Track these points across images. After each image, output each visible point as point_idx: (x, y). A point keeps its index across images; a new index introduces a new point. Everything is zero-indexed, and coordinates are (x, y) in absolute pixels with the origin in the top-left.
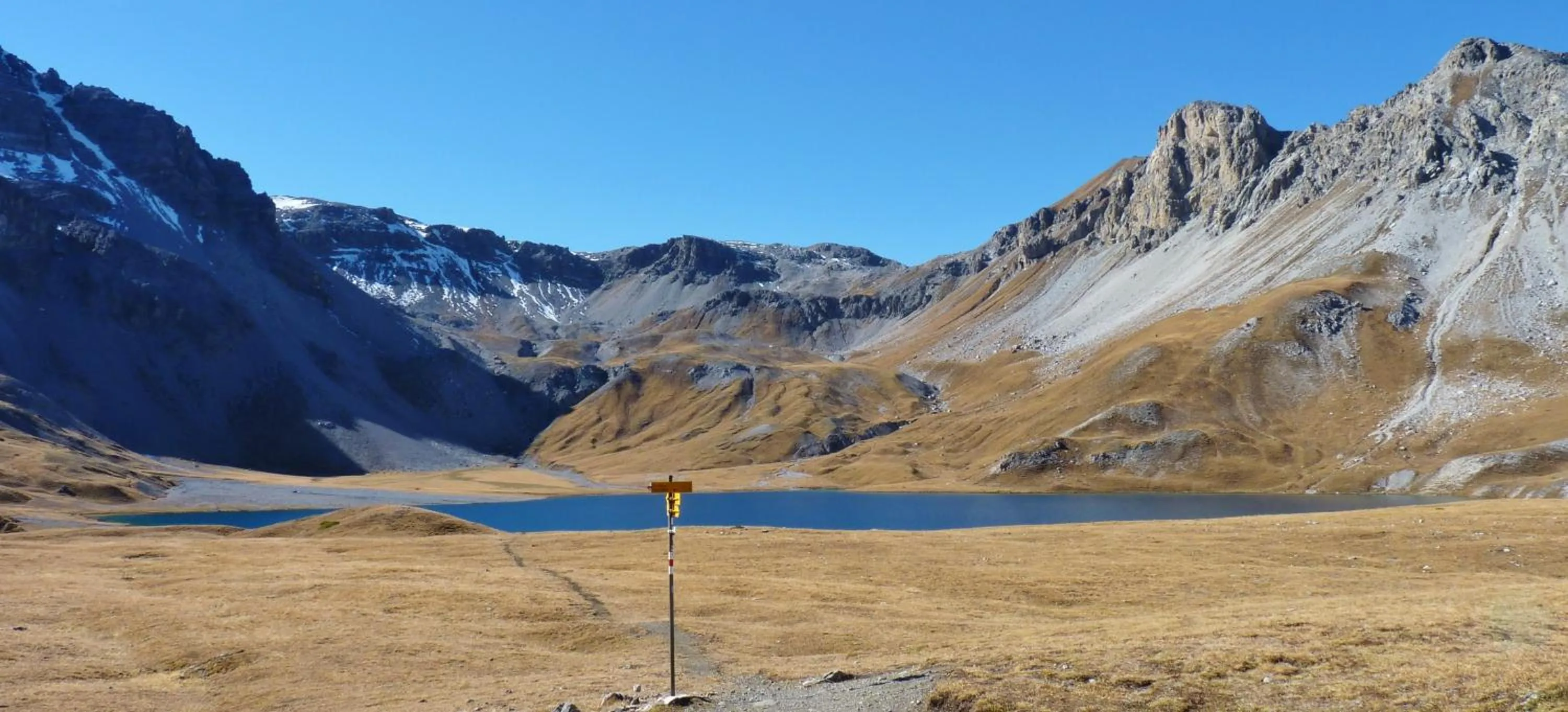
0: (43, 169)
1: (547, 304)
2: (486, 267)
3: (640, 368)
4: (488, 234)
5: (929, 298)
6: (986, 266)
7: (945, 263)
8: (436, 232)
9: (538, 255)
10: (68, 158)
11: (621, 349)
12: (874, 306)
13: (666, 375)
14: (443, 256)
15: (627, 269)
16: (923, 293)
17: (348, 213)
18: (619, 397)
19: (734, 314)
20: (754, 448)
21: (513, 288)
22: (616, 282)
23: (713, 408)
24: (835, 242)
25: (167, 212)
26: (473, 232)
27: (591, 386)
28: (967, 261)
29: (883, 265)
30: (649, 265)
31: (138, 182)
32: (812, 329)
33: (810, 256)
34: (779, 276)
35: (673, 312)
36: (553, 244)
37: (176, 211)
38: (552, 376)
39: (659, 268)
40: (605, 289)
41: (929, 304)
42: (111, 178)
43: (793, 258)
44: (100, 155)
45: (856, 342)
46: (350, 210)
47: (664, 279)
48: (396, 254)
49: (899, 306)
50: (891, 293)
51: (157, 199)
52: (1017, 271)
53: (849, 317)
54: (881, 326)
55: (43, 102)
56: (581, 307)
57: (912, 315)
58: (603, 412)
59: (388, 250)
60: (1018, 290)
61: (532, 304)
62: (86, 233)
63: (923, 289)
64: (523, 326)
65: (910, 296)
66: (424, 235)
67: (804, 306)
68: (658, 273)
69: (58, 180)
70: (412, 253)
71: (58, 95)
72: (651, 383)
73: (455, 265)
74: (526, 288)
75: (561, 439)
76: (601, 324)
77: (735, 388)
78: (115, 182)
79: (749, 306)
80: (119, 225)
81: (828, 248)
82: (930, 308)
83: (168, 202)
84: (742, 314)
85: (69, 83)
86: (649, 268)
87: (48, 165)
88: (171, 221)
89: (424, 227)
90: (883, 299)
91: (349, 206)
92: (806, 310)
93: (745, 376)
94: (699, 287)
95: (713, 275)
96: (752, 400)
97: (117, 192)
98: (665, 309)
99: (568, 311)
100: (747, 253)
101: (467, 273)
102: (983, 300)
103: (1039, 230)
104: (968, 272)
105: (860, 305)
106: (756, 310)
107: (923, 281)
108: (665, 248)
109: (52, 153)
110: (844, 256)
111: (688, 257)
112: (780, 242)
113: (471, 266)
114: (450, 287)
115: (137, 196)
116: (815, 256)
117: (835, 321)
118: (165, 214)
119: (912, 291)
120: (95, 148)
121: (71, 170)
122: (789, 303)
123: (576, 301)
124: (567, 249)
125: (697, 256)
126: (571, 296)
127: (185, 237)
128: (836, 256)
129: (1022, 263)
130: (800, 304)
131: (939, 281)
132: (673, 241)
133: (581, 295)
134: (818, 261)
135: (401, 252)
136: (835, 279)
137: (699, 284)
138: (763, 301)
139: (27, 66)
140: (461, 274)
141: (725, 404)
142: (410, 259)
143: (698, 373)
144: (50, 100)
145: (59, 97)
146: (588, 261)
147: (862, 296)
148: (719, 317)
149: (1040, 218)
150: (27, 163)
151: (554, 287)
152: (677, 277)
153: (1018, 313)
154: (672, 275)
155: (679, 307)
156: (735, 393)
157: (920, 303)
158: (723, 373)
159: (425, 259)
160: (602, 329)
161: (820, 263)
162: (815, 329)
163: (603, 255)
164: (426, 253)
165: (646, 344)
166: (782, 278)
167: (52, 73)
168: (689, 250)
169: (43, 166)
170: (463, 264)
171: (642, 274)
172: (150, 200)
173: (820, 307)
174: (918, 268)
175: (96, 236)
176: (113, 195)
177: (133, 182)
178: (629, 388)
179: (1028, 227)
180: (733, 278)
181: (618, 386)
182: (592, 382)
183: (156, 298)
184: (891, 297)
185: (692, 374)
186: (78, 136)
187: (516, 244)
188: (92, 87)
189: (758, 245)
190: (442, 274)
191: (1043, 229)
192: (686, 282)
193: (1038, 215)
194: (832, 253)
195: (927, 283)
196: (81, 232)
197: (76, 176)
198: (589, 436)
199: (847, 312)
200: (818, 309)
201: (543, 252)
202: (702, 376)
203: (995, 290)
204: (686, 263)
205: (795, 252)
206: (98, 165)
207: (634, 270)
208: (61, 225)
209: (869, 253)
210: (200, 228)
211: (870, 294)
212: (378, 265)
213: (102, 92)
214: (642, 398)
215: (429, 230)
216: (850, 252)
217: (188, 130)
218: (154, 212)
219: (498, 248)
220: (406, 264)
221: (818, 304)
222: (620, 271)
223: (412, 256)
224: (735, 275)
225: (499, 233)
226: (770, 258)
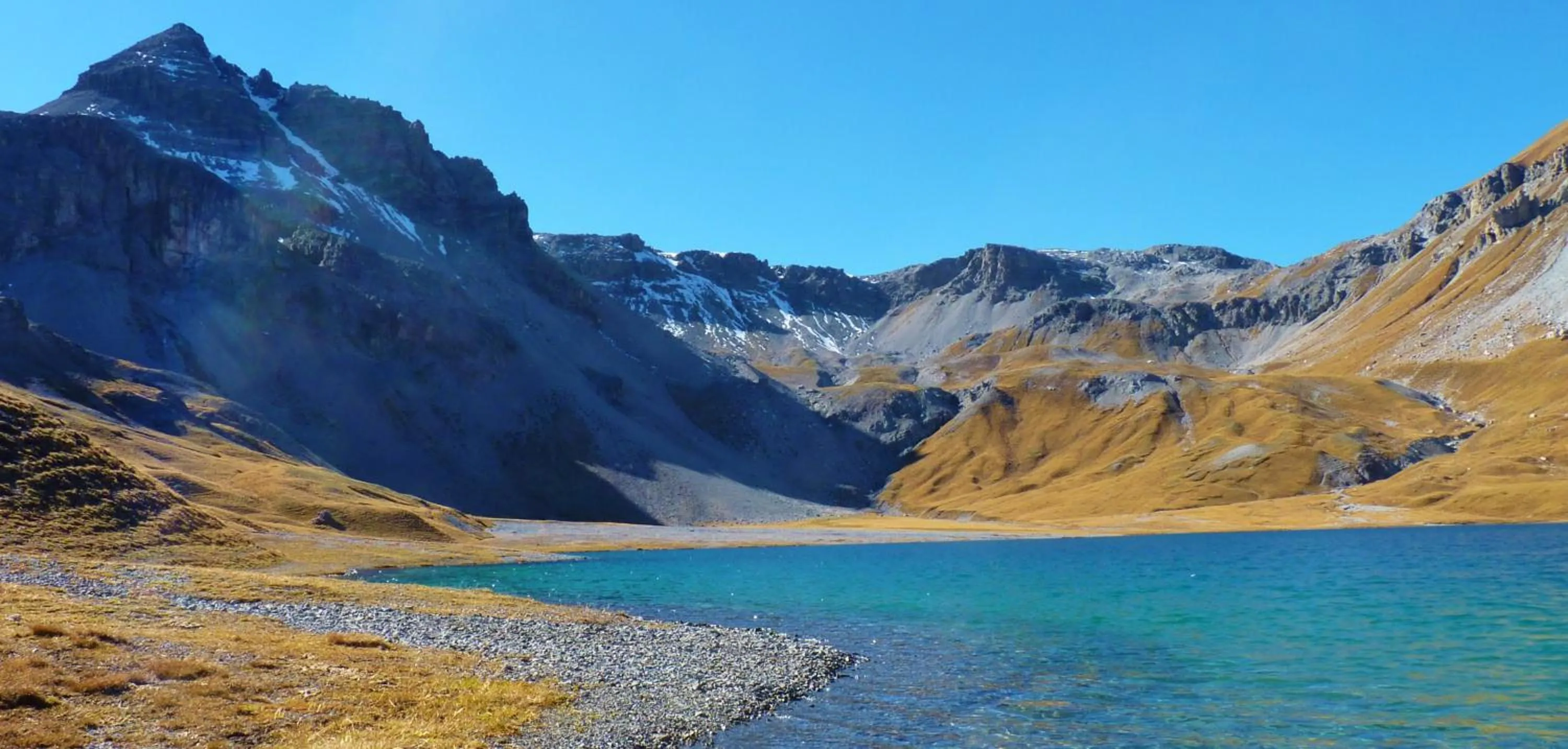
0: (260, 177)
1: (826, 336)
2: (749, 296)
3: (1009, 386)
4: (749, 258)
5: (1343, 295)
6: (1421, 248)
7: (1360, 248)
8: (688, 259)
9: (808, 280)
10: (287, 165)
11: (948, 374)
12: (1263, 310)
13: (1047, 394)
14: (699, 286)
15: (917, 290)
16: (1333, 291)
17: (588, 243)
18: (989, 421)
19: (1074, 330)
20: (1248, 478)
21: (783, 319)
22: (907, 306)
23: (1135, 431)
24: (1177, 242)
25: (402, 221)
26: (730, 255)
27: (941, 414)
28: (1390, 244)
29: (1246, 266)
30: (943, 284)
31: (367, 190)
32: (1182, 344)
33: (1150, 261)
34: (1113, 287)
35: (988, 335)
36: (824, 266)
37: (412, 220)
38: (890, 402)
39: (958, 286)
40: (894, 315)
41: (1344, 303)
42: (335, 186)
43: (1127, 264)
44: (322, 161)
45: (1246, 357)
46: (592, 239)
47: (966, 298)
48: (646, 285)
49: (1300, 308)
50: (1284, 292)
51: (389, 207)
52: (1485, 247)
53: (1229, 326)
54: (1276, 336)
55: (257, 105)
56: (867, 338)
57: (1320, 319)
58: (973, 443)
59: (637, 281)
60: (1500, 267)
61: (808, 337)
62: (312, 243)
63: (1331, 284)
64: (805, 359)
65: (1314, 294)
66: (675, 263)
67: (1166, 315)
68: (959, 293)
69: (276, 187)
70: (664, 284)
71: (271, 99)
72: (1027, 406)
73: (714, 295)
74: (798, 320)
75: (925, 481)
76: (897, 354)
77: (1156, 405)
78: (341, 189)
79: (1092, 320)
80: (348, 235)
81: (1170, 250)
82: (1347, 309)
83: (402, 210)
84: (1085, 330)
85: (283, 86)
86: (946, 287)
87: (264, 171)
88: (405, 230)
89: (674, 255)
90: (1273, 301)
91: (588, 236)
92: (1170, 320)
93: (1164, 389)
94: (1014, 304)
95: (1029, 290)
96: (1187, 418)
97: (346, 201)
98: (975, 332)
99: (852, 342)
100: (1066, 261)
101: (729, 303)
102: (1440, 288)
103: (1503, 193)
104: (1395, 259)
105: (1243, 310)
106: (1102, 324)
107: (1329, 273)
108: (963, 261)
109: (270, 159)
110: (1192, 258)
111: (995, 270)
112: (1106, 247)
113: (732, 297)
114: (713, 323)
115: (366, 204)
116: (1156, 261)
117: (1211, 332)
118: (399, 224)
119: (1315, 290)
120: (317, 154)
121: (292, 177)
122: (1146, 314)
123: (860, 331)
124: (842, 270)
125: (1006, 268)
126: (852, 325)
127: (424, 248)
128: (1181, 259)
129: (1493, 236)
130: (1160, 314)
131: (1353, 272)
132: (972, 253)
133: (864, 324)
134: (1161, 266)
135: (652, 283)
136: (1190, 285)
137: (1012, 301)
138: (1110, 313)
139: (237, 70)
140: (721, 305)
141: (1152, 425)
142: (663, 291)
143: (1094, 388)
144: (264, 104)
145: (273, 101)
146: (867, 284)
147: (1243, 299)
148: (1054, 335)
149: (1503, 176)
150: (242, 171)
151: (831, 317)
152: (982, 296)
153: (1513, 297)
154: (975, 293)
155: (994, 329)
156: (1161, 409)
157: (1331, 302)
158: (1131, 386)
159: (680, 291)
160: (901, 360)
161: (1165, 268)
162: (1186, 345)
163: (884, 276)
164: (679, 283)
165: (980, 366)
166: (1118, 288)
167: (265, 75)
168: (995, 261)
169: (259, 174)
170: (723, 294)
171: (938, 294)
172: (381, 208)
173: (1188, 316)
174: (1317, 259)
175: (325, 244)
176: (339, 202)
177: (360, 189)
178: (1000, 411)
179: (1486, 190)
180: (1056, 292)
181: (985, 410)
182: (941, 409)
183: (400, 315)
184: (1285, 298)
185: (1086, 390)
186: (297, 141)
187: (781, 269)
188: (309, 86)
189: (1079, 252)
190: (701, 306)
191: (1510, 190)
192: (995, 301)
193: (1499, 173)
194: (1176, 256)
195: (1335, 277)
196: (306, 242)
197: (296, 183)
198: (966, 472)
199: (1225, 320)
200: (1186, 318)
201: (813, 277)
202: (1101, 391)
203: (1454, 273)
204: (993, 277)
205: (1129, 257)
206: (320, 171)
207: (927, 290)
208: (283, 238)
209: (1224, 253)
210: (442, 238)
211: (1255, 296)
212: (627, 299)
213: (319, 91)
214: (1021, 424)
215: (680, 257)
216: (1200, 253)
217: (419, 124)
218: (386, 221)
219: (760, 274)
220: (658, 297)
221: (1184, 313)
222: (908, 292)
223: (665, 288)
224: (1058, 288)
225: (761, 257)
226: (1098, 265)
